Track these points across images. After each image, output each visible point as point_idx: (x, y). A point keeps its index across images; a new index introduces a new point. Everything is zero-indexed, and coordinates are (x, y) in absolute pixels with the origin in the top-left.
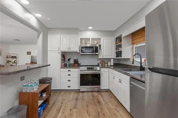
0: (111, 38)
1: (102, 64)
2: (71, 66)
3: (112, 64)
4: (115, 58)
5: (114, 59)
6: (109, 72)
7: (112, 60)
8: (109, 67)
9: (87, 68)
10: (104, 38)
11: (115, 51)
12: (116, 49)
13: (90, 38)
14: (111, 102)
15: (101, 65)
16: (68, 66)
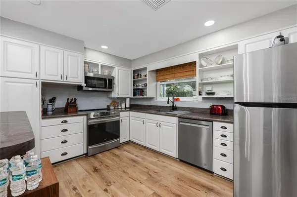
0: (128, 70)
1: (115, 107)
2: (57, 113)
3: (128, 106)
4: (133, 97)
5: (131, 99)
6: (129, 116)
7: (128, 100)
8: (123, 109)
9: (101, 113)
10: (120, 68)
11: (133, 88)
12: (134, 86)
13: (98, 64)
14: (146, 155)
15: (113, 108)
16: (50, 113)
